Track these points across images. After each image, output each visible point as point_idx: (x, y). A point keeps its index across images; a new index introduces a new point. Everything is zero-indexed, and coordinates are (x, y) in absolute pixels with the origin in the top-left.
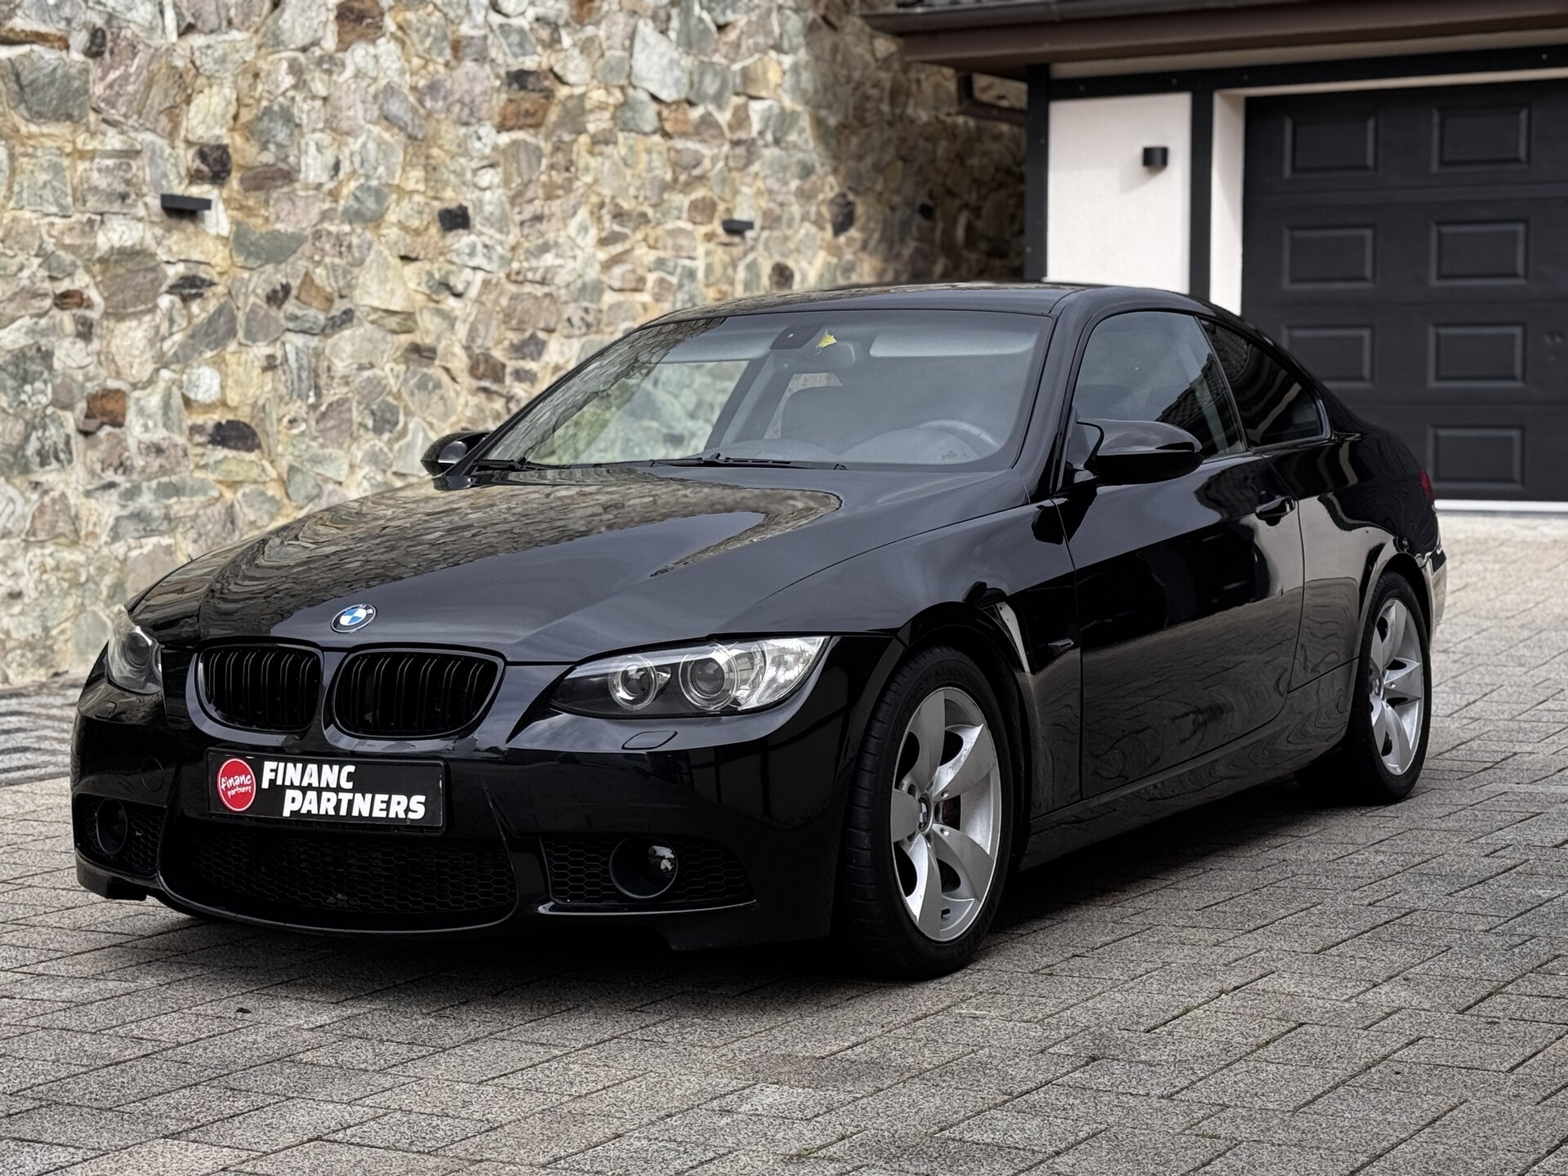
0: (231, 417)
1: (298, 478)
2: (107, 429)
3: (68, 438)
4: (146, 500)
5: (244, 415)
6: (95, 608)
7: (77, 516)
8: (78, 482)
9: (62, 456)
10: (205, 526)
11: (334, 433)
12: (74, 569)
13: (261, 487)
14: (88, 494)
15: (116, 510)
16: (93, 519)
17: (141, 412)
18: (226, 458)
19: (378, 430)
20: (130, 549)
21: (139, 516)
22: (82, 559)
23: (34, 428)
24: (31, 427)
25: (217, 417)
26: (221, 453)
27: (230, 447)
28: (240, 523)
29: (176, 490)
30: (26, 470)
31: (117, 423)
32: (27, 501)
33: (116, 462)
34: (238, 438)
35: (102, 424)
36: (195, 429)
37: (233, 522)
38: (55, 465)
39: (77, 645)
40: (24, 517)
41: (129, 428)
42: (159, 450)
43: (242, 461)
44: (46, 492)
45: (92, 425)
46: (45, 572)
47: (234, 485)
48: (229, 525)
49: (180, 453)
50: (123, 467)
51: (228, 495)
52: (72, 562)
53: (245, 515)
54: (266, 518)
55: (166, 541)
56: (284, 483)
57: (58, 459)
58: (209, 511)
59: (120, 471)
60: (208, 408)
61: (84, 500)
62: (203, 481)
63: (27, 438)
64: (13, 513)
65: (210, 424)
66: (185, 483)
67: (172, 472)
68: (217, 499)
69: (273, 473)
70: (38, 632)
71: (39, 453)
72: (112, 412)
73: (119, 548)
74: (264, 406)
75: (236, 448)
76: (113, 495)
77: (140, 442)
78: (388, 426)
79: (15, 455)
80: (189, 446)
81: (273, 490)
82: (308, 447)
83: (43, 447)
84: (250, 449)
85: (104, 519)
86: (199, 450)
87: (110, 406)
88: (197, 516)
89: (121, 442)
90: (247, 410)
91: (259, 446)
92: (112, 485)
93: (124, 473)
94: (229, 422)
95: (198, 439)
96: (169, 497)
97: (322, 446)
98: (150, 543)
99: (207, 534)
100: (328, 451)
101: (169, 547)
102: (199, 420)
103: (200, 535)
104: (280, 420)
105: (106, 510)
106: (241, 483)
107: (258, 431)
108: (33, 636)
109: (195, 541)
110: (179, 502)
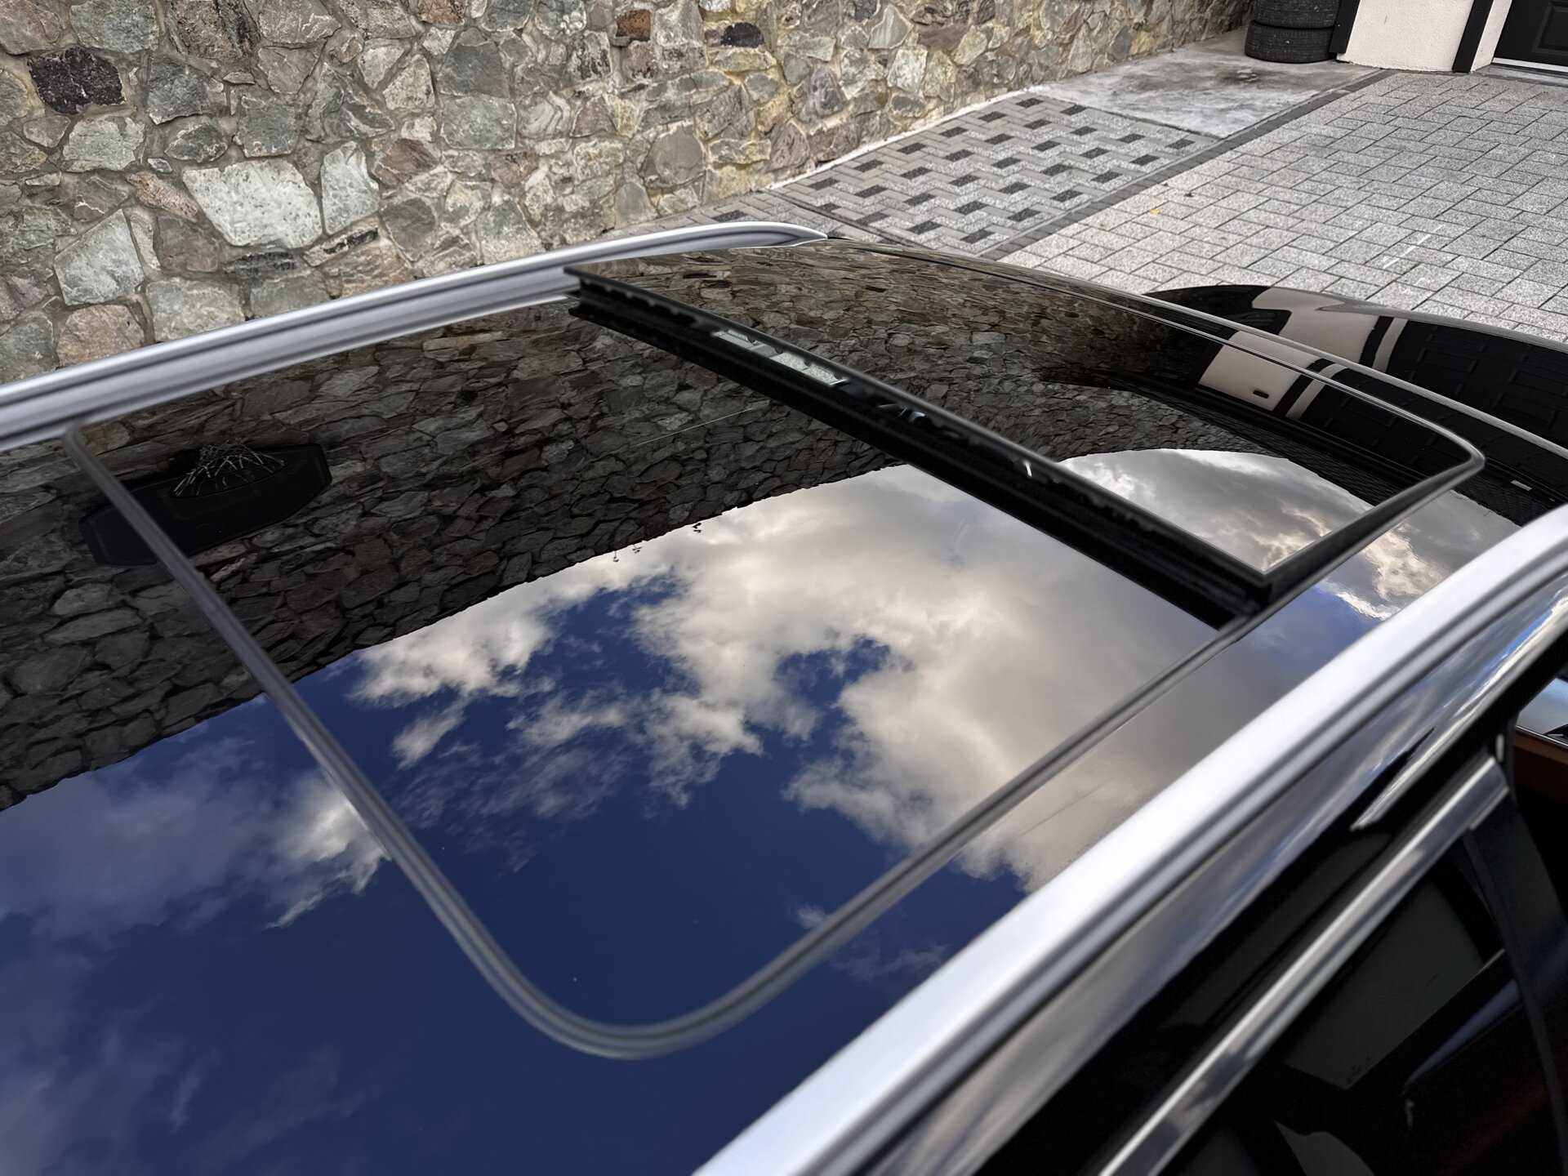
0: (740, 21)
1: (793, 63)
2: (636, 43)
3: (604, 53)
4: (671, 94)
5: (750, 18)
6: (634, 180)
7: (613, 115)
8: (614, 87)
9: (599, 69)
10: (717, 109)
11: (823, 25)
12: (613, 153)
13: (764, 74)
14: (622, 96)
15: (645, 105)
16: (627, 115)
17: (665, 25)
18: (734, 54)
19: (858, 18)
20: (658, 134)
21: (664, 108)
22: (620, 146)
23: (575, 49)
24: (570, 49)
25: (728, 22)
26: (731, 50)
27: (738, 46)
28: (746, 102)
29: (695, 84)
30: (570, 83)
31: (644, 38)
32: (573, 107)
33: (644, 69)
34: (745, 37)
35: (632, 39)
36: (708, 35)
37: (740, 103)
38: (594, 76)
39: (619, 209)
40: (571, 120)
41: (655, 40)
42: (680, 55)
43: (748, 55)
44: (587, 99)
45: (623, 40)
46: (590, 159)
47: (741, 74)
48: (738, 106)
49: (698, 55)
50: (649, 71)
51: (737, 82)
52: (612, 148)
53: (750, 96)
54: (766, 96)
55: (687, 123)
56: (780, 67)
57: (596, 72)
58: (721, 97)
59: (648, 75)
60: (720, 16)
61: (618, 101)
62: (715, 74)
63: (569, 57)
64: (562, 117)
65: (723, 27)
66: (701, 77)
67: (691, 70)
68: (727, 87)
69: (774, 62)
70: (587, 204)
71: (580, 68)
72: (639, 29)
73: (651, 134)
74: (766, 10)
75: (744, 45)
76: (643, 94)
77: (664, 50)
78: (866, 14)
79: (560, 73)
80: (705, 47)
81: (773, 75)
82: (802, 37)
83: (583, 63)
84: (754, 46)
85: (637, 113)
86: (714, 50)
87: (638, 23)
88: (711, 101)
89: (647, 53)
90: (753, 13)
91: (762, 42)
92: (642, 87)
93: (652, 76)
94: (737, 25)
95: (712, 41)
96: (690, 90)
97: (813, 36)
98: (674, 127)
99: (719, 114)
100: (816, 39)
101: (690, 127)
102: (712, 26)
103: (714, 116)
104: (779, 19)
105: (638, 106)
106: (747, 72)
107: (761, 29)
108: (583, 208)
109: (710, 122)
110: (698, 92)
